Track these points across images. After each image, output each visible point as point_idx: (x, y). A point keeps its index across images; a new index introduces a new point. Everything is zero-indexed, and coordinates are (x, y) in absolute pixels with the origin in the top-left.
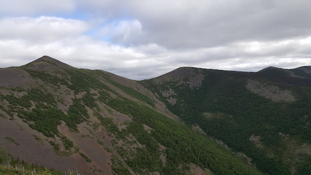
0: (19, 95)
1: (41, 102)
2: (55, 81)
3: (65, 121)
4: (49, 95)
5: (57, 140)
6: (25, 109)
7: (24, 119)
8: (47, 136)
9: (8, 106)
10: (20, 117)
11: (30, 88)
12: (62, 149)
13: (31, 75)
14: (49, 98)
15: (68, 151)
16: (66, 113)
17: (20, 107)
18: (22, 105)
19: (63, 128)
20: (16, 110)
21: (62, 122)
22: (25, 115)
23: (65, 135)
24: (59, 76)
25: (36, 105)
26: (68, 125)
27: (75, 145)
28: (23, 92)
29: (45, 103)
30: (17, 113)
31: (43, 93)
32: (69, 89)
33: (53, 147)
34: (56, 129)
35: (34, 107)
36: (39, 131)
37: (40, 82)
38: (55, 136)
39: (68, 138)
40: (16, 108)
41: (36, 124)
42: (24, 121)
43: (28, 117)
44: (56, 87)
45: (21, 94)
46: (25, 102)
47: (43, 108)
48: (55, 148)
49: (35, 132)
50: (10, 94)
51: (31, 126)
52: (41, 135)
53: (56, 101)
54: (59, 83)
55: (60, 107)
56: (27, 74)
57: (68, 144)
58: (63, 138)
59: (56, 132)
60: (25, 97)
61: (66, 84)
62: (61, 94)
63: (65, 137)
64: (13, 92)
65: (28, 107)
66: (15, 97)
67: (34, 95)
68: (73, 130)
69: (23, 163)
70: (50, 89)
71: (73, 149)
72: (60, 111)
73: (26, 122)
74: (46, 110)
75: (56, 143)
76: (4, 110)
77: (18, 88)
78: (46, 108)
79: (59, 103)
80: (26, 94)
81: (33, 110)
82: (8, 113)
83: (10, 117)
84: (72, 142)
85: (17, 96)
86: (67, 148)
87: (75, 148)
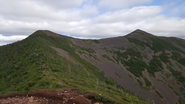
0: (122, 51)
1: (133, 56)
2: (142, 44)
3: (147, 69)
4: (139, 52)
6: (125, 59)
7: (124, 65)
8: (136, 76)
9: (117, 57)
10: (122, 63)
11: (128, 48)
12: (144, 85)
13: (129, 41)
14: (138, 54)
15: (147, 87)
16: (148, 64)
17: (122, 58)
18: (123, 57)
19: (145, 73)
20: (120, 59)
21: (145, 69)
22: (125, 62)
23: (147, 77)
24: (145, 41)
25: (131, 58)
26: (149, 71)
28: (124, 50)
29: (136, 57)
30: (120, 61)
31: (135, 51)
32: (151, 49)
33: (138, 83)
34: (141, 73)
35: (129, 59)
36: (132, 72)
37: (134, 44)
38: (141, 77)
40: (120, 58)
41: (130, 68)
42: (124, 66)
43: (126, 64)
44: (143, 48)
45: (123, 51)
46: (125, 55)
47: (134, 60)
48: (140, 84)
49: (129, 72)
50: (118, 51)
51: (127, 69)
52: (132, 75)
53: (142, 56)
54: (145, 46)
55: (145, 60)
56: (127, 40)
57: (148, 84)
58: (145, 79)
59: (141, 75)
60: (125, 52)
61: (149, 46)
62: (145, 52)
63: (147, 79)
64: (119, 50)
65: (127, 58)
66: (120, 53)
67: (130, 52)
68: (151, 75)
69: (122, 88)
70: (139, 49)
71: (151, 87)
72: (144, 63)
73: (125, 66)
74: (136, 61)
75: (141, 81)
76: (115, 59)
77: (122, 47)
78: (136, 60)
79: (144, 58)
80: (126, 51)
81: (129, 60)
82: (117, 60)
83: (117, 63)
84: (150, 83)
85: (121, 52)
86: (147, 85)
87: (153, 86)
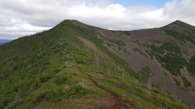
0: (158, 45)
1: (171, 51)
2: (182, 38)
3: (187, 67)
4: (177, 47)
5: (179, 79)
6: (160, 54)
7: (159, 61)
8: (172, 74)
9: (151, 51)
10: (157, 59)
11: (165, 42)
12: (182, 85)
13: (166, 33)
14: (177, 49)
15: (186, 88)
16: (188, 61)
17: (157, 52)
18: (159, 52)
19: (184, 71)
20: (155, 54)
21: (185, 67)
22: (160, 58)
23: (185, 77)
24: (186, 34)
25: (167, 53)
26: (189, 70)
27: (193, 85)
28: (160, 44)
29: (174, 52)
30: (155, 56)
31: (173, 45)
32: (193, 44)
33: (175, 82)
34: (179, 71)
35: (166, 54)
36: (168, 69)
37: (172, 38)
38: (178, 75)
39: (188, 79)
40: (155, 53)
41: (166, 64)
42: (159, 62)
43: (161, 60)
44: (183, 42)
45: (159, 45)
46: (161, 50)
47: (172, 55)
48: (177, 83)
49: (165, 70)
50: (152, 44)
51: (162, 65)
52: (168, 72)
53: (182, 52)
54: (185, 40)
55: (184, 56)
56: (164, 32)
57: (187, 84)
58: (184, 78)
59: (179, 73)
60: (161, 46)
61: (191, 40)
62: (185, 47)
63: (186, 78)
64: (154, 43)
65: (162, 53)
66: (155, 46)
67: (167, 46)
68: (192, 74)
70: (178, 43)
71: (190, 88)
72: (184, 59)
73: (160, 63)
74: (174, 57)
75: (178, 81)
76: (148, 53)
77: (158, 41)
78: (174, 55)
79: (183, 54)
80: (162, 45)
81: (165, 56)
82: (150, 55)
83: (151, 58)
84: (190, 83)
85: (156, 46)
86: (186, 86)
87: (192, 88)
